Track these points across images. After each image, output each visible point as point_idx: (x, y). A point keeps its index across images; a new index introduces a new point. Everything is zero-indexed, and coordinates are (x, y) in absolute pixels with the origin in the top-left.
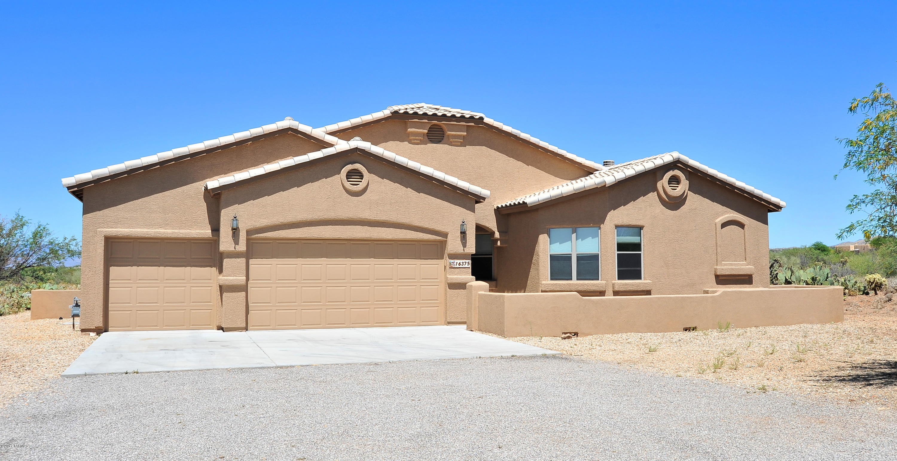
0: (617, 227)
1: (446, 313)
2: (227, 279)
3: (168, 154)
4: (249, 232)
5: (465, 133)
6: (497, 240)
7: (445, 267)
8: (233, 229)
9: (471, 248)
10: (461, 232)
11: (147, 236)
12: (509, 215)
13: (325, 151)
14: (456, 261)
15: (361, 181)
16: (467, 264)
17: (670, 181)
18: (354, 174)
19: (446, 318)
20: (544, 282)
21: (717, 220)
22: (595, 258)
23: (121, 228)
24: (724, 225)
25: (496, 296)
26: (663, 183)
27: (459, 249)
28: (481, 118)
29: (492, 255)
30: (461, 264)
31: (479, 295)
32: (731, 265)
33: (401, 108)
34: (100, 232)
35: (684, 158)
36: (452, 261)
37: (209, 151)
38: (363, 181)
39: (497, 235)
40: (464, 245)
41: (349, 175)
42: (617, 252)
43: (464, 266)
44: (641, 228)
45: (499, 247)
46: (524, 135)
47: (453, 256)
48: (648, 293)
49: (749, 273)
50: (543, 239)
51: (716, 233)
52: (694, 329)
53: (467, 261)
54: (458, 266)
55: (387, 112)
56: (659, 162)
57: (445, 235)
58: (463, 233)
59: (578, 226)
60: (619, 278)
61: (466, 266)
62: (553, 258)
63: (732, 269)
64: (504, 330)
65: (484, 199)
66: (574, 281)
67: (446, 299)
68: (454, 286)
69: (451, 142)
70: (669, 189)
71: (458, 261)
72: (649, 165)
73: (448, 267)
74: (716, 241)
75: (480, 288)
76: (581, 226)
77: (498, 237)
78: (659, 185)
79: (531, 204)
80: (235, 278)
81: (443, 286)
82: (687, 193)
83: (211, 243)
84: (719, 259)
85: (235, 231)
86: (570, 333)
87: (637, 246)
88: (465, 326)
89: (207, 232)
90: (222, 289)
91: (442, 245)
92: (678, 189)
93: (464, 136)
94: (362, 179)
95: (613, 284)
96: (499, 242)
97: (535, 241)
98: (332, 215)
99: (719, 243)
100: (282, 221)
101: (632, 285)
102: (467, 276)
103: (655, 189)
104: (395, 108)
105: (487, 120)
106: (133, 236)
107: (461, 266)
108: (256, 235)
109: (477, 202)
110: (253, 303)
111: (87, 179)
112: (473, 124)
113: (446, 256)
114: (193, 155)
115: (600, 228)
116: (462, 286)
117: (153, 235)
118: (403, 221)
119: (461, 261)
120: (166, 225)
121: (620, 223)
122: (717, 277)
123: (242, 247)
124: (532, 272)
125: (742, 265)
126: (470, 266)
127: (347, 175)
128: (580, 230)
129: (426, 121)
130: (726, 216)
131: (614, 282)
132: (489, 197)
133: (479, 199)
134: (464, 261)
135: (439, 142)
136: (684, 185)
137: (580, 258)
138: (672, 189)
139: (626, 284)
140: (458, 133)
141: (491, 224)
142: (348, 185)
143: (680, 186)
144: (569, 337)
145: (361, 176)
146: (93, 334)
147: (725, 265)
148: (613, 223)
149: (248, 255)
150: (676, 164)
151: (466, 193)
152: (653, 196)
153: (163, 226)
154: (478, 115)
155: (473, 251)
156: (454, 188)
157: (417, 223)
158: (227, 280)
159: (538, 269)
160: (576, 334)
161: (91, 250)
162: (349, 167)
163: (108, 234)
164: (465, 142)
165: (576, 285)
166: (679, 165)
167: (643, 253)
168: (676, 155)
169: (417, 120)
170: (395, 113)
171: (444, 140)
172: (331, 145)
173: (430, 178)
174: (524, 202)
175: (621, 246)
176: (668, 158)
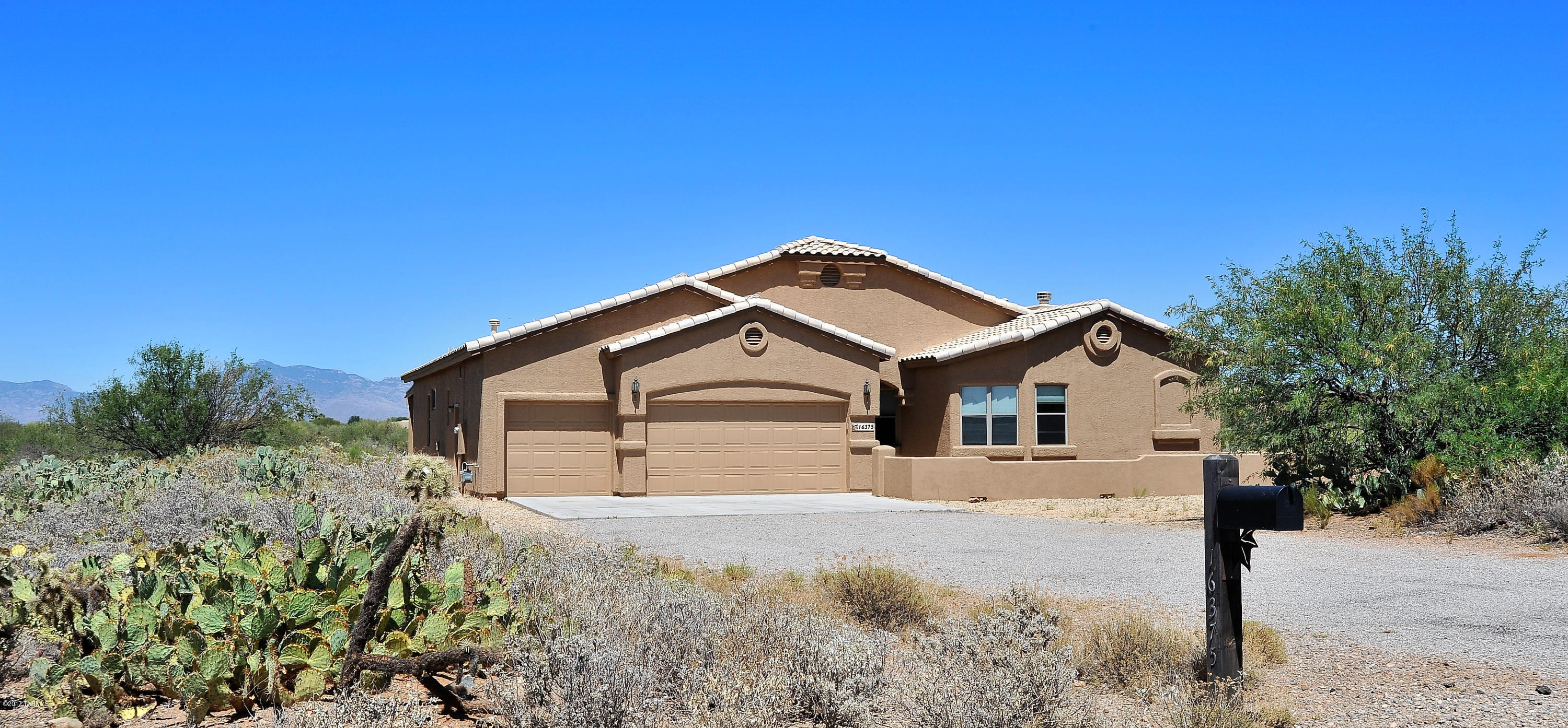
0: (1037, 385)
1: (849, 480)
2: (626, 443)
3: (566, 316)
4: (649, 395)
5: (865, 275)
6: (902, 398)
7: (847, 430)
8: (633, 392)
9: (875, 411)
10: (864, 393)
11: (545, 399)
12: (915, 369)
13: (723, 309)
14: (859, 424)
15: (760, 341)
16: (871, 427)
17: (1099, 333)
18: (751, 333)
19: (849, 486)
20: (955, 447)
21: (1156, 377)
22: (1013, 419)
23: (520, 391)
24: (1164, 382)
25: (903, 460)
26: (1091, 335)
27: (863, 412)
28: (883, 257)
29: (895, 415)
30: (865, 427)
31: (885, 459)
32: (1173, 428)
33: (791, 247)
34: (501, 395)
35: (1115, 306)
36: (856, 424)
37: (606, 312)
38: (762, 340)
39: (902, 392)
40: (868, 407)
41: (749, 334)
42: (1037, 414)
43: (867, 430)
44: (1065, 386)
45: (904, 406)
46: (933, 275)
47: (856, 419)
48: (1074, 458)
49: (1194, 437)
50: (954, 398)
51: (1155, 391)
52: (1112, 496)
53: (871, 424)
54: (861, 429)
55: (776, 253)
56: (1085, 312)
57: (848, 396)
58: (867, 395)
59: (994, 384)
60: (1041, 442)
61: (870, 429)
62: (965, 419)
63: (1173, 432)
64: (911, 494)
65: (889, 357)
66: (989, 446)
67: (849, 465)
68: (856, 451)
69: (848, 285)
70: (1097, 342)
71: (862, 424)
72: (1074, 316)
73: (850, 431)
74: (1155, 400)
75: (886, 452)
76: (996, 384)
77: (903, 395)
78: (1086, 337)
79: (940, 359)
80: (635, 442)
81: (845, 451)
82: (1120, 346)
83: (605, 406)
84: (1158, 421)
85: (636, 395)
86: (979, 498)
87: (1061, 407)
88: (871, 493)
89: (602, 395)
90: (621, 454)
91: (845, 406)
92: (1109, 341)
93: (863, 277)
94: (761, 338)
95: (1032, 450)
96: (904, 400)
97: (945, 402)
98: (730, 377)
99: (1157, 403)
100: (682, 384)
101: (1054, 450)
102: (871, 441)
103: (1082, 342)
104: (785, 248)
105: (889, 258)
106: (532, 399)
107: (864, 430)
108: (656, 398)
109: (882, 360)
110: (651, 468)
111: (490, 343)
112: (873, 264)
113: (848, 418)
114: (590, 316)
115: (1018, 388)
116: (867, 451)
117: (551, 399)
118: (804, 382)
119: (865, 424)
120: (562, 388)
121: (1041, 381)
122: (1155, 441)
123: (642, 411)
124: (942, 436)
125: (1186, 428)
126: (874, 429)
127: (746, 335)
128: (996, 389)
129: (820, 262)
130: (1167, 371)
131: (1033, 447)
132: (894, 356)
133: (884, 357)
134: (867, 424)
135: (833, 285)
136: (1116, 336)
137: (996, 420)
138: (1101, 342)
139: (1047, 449)
140: (856, 274)
141: (895, 380)
142: (747, 345)
143: (1111, 339)
144: (976, 501)
145: (761, 336)
146: (495, 499)
147: (1165, 427)
148: (1033, 381)
149: (647, 419)
150: (1106, 313)
151: (869, 351)
152: (1079, 350)
153: (560, 389)
154: (879, 252)
155: (877, 413)
156: (857, 346)
157: (817, 384)
158: (628, 444)
159: (948, 433)
160: (985, 499)
161: (492, 414)
162: (748, 326)
163: (508, 398)
164: (864, 284)
165: (991, 450)
166: (1110, 314)
167: (1069, 416)
168: (1105, 303)
169: (810, 261)
170: (785, 254)
171: (839, 283)
172: (730, 303)
173: (832, 337)
174: (932, 356)
175: (1041, 407)
176: (1096, 308)
